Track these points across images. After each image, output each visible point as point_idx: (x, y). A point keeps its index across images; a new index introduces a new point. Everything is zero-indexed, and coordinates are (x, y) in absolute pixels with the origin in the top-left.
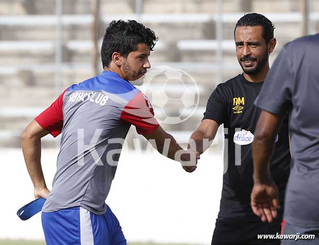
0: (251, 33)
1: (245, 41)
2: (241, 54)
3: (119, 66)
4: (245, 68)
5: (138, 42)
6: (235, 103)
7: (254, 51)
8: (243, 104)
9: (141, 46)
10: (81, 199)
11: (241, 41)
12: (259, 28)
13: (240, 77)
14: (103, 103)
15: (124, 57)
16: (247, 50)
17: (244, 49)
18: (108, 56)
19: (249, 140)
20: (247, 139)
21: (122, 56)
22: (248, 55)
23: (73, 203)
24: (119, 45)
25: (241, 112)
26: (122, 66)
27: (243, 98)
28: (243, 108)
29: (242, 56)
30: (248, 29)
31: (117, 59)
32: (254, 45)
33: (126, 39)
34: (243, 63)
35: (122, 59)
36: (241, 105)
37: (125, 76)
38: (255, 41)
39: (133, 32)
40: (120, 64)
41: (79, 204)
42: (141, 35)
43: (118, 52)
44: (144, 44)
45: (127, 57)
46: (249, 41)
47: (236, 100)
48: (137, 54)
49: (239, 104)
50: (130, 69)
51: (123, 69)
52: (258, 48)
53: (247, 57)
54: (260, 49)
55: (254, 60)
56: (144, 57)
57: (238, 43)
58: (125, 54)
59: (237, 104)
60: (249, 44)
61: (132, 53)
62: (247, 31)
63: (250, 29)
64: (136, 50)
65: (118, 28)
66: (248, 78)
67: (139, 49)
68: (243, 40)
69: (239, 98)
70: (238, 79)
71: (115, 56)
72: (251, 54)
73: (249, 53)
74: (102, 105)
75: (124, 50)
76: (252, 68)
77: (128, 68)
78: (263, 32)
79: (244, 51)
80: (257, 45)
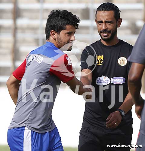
0: (108, 16)
1: (104, 20)
2: (101, 29)
3: (55, 39)
4: (103, 37)
5: (66, 24)
6: (98, 59)
7: (110, 26)
8: (103, 59)
9: (68, 27)
10: (26, 122)
11: (101, 20)
12: (112, 12)
13: (99, 42)
14: (40, 62)
15: (58, 33)
16: (105, 26)
17: (103, 25)
18: (48, 33)
19: (107, 82)
20: (106, 82)
21: (57, 33)
22: (106, 29)
23: (21, 125)
24: (54, 26)
25: (102, 64)
26: (57, 39)
27: (102, 56)
28: (102, 62)
29: (102, 30)
30: (105, 13)
31: (53, 34)
32: (109, 23)
33: (59, 22)
34: (102, 34)
35: (56, 34)
36: (101, 60)
37: (59, 45)
38: (110, 20)
39: (64, 18)
40: (55, 38)
41: (24, 125)
42: (68, 20)
43: (54, 31)
44: (70, 26)
45: (59, 34)
46: (106, 21)
47: (98, 57)
48: (66, 31)
49: (100, 59)
50: (61, 41)
51: (57, 41)
52: (112, 25)
53: (105, 31)
54: (113, 25)
55: (109, 32)
56: (70, 34)
57: (99, 21)
58: (58, 31)
59: (99, 60)
60: (106, 22)
61: (62, 31)
62: (105, 14)
63: (107, 13)
64: (65, 29)
65: (55, 15)
66: (104, 43)
67: (67, 29)
68: (102, 20)
69: (100, 56)
70: (97, 43)
71: (52, 33)
72: (107, 28)
73: (106, 28)
74: (40, 63)
75: (58, 29)
76: (108, 37)
77: (60, 40)
78: (115, 15)
79: (103, 27)
80: (111, 23)
